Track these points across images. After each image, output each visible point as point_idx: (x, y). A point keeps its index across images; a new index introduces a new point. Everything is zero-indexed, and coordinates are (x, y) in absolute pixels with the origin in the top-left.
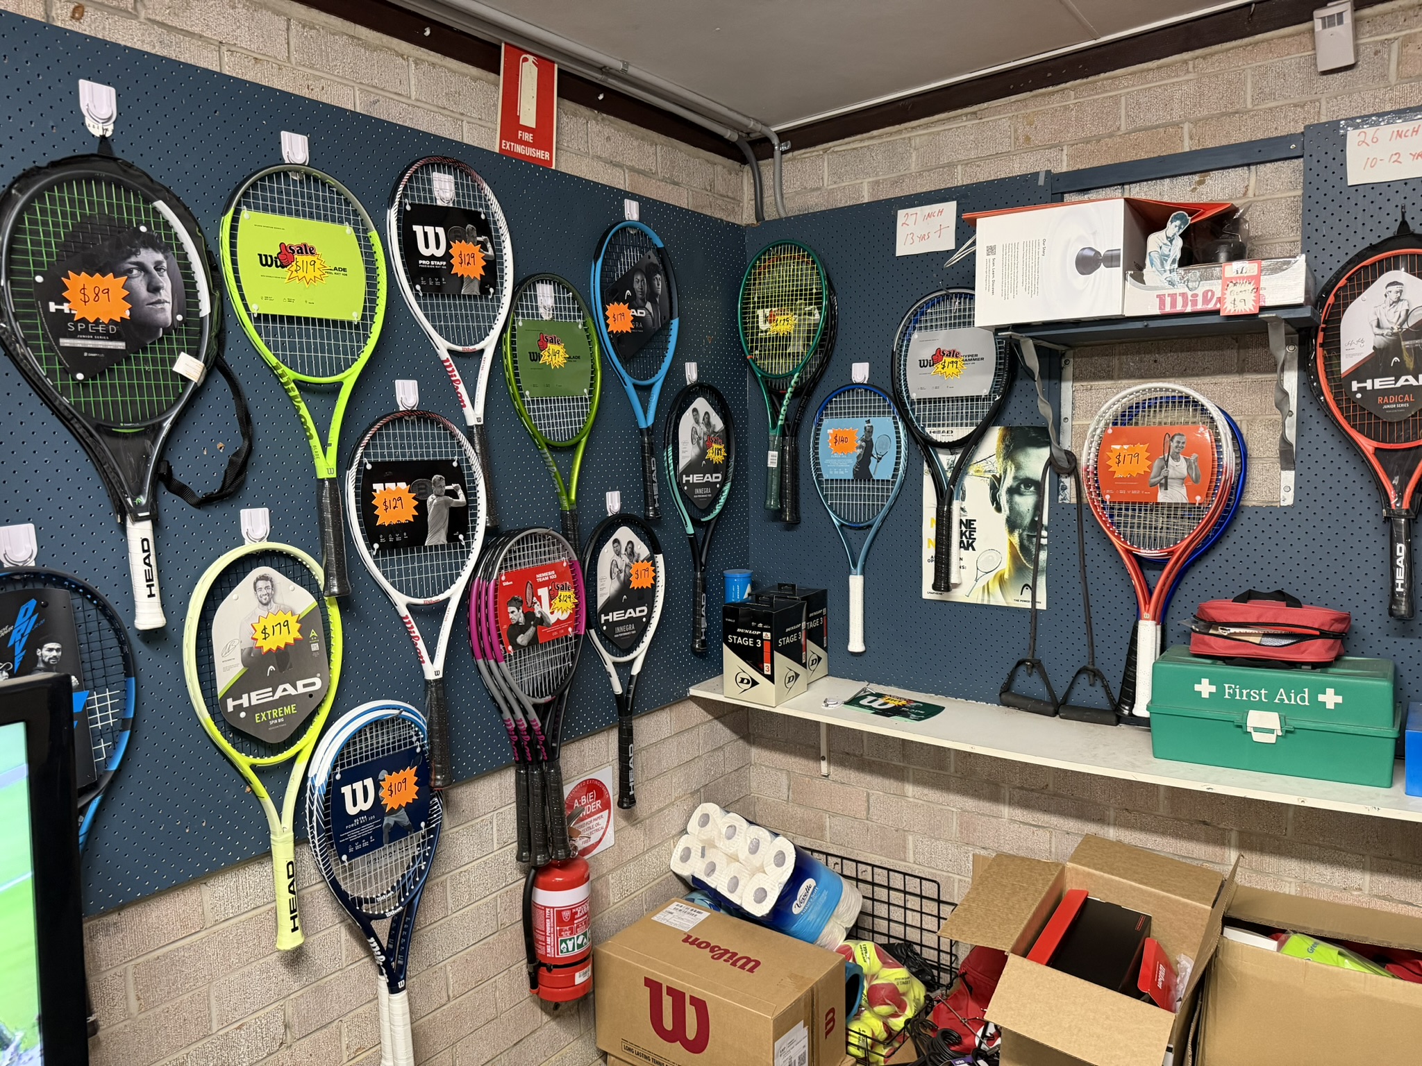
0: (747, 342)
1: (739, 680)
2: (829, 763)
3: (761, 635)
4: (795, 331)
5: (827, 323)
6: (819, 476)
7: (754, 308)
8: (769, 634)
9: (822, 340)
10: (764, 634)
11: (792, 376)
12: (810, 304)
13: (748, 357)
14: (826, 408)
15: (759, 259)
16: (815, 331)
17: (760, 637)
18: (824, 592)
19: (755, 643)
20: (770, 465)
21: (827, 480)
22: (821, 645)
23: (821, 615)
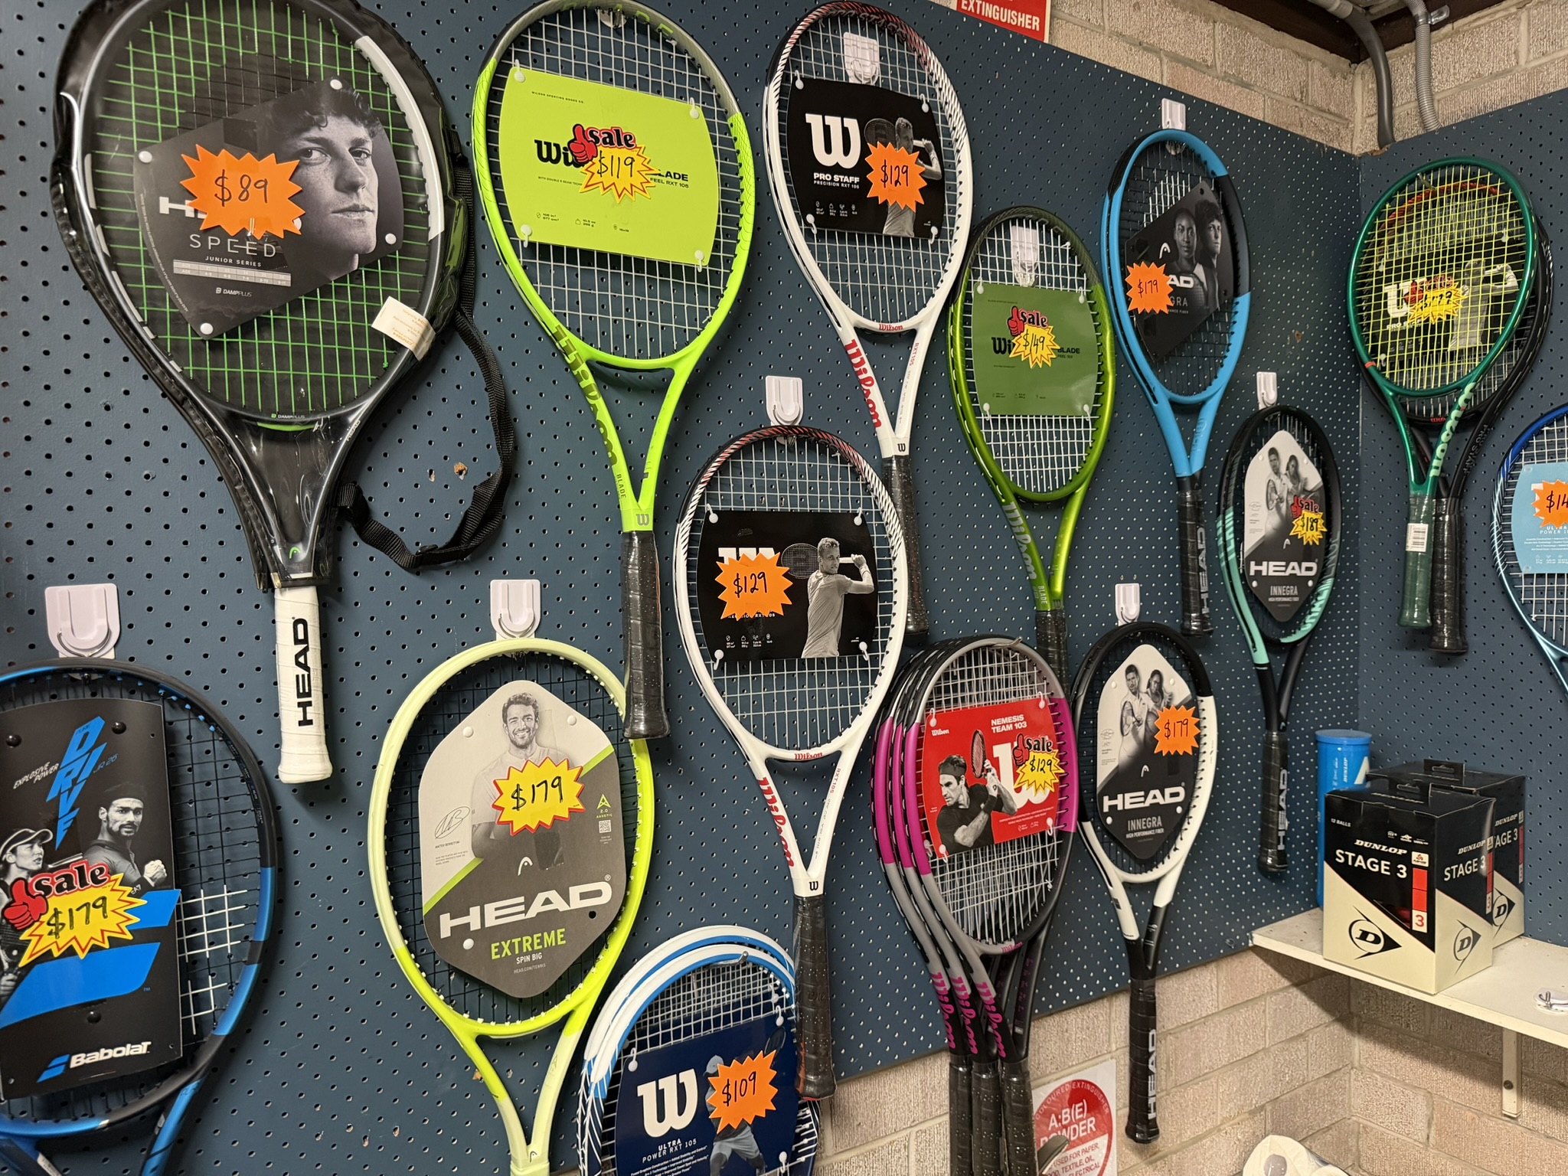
0: (1365, 342)
1: (1357, 933)
2: (1521, 1093)
3: (1408, 856)
4: (1464, 313)
5: (1534, 292)
6: (1512, 568)
7: (1379, 282)
8: (1425, 857)
9: (1523, 323)
10: (1415, 855)
11: (1459, 389)
12: (1499, 261)
13: (1368, 364)
14: (1527, 445)
15: (1391, 200)
16: (1509, 308)
17: (1406, 860)
18: (1520, 782)
19: (1394, 870)
20: (1411, 547)
21: (1529, 576)
22: (1513, 879)
23: (1515, 824)
